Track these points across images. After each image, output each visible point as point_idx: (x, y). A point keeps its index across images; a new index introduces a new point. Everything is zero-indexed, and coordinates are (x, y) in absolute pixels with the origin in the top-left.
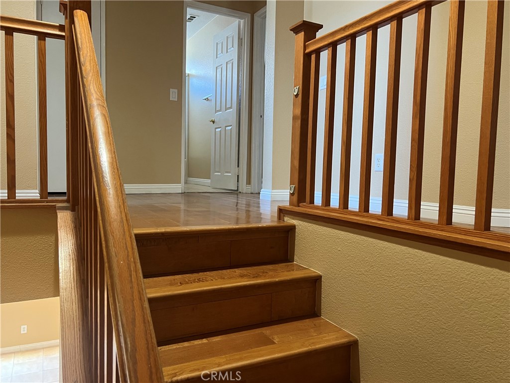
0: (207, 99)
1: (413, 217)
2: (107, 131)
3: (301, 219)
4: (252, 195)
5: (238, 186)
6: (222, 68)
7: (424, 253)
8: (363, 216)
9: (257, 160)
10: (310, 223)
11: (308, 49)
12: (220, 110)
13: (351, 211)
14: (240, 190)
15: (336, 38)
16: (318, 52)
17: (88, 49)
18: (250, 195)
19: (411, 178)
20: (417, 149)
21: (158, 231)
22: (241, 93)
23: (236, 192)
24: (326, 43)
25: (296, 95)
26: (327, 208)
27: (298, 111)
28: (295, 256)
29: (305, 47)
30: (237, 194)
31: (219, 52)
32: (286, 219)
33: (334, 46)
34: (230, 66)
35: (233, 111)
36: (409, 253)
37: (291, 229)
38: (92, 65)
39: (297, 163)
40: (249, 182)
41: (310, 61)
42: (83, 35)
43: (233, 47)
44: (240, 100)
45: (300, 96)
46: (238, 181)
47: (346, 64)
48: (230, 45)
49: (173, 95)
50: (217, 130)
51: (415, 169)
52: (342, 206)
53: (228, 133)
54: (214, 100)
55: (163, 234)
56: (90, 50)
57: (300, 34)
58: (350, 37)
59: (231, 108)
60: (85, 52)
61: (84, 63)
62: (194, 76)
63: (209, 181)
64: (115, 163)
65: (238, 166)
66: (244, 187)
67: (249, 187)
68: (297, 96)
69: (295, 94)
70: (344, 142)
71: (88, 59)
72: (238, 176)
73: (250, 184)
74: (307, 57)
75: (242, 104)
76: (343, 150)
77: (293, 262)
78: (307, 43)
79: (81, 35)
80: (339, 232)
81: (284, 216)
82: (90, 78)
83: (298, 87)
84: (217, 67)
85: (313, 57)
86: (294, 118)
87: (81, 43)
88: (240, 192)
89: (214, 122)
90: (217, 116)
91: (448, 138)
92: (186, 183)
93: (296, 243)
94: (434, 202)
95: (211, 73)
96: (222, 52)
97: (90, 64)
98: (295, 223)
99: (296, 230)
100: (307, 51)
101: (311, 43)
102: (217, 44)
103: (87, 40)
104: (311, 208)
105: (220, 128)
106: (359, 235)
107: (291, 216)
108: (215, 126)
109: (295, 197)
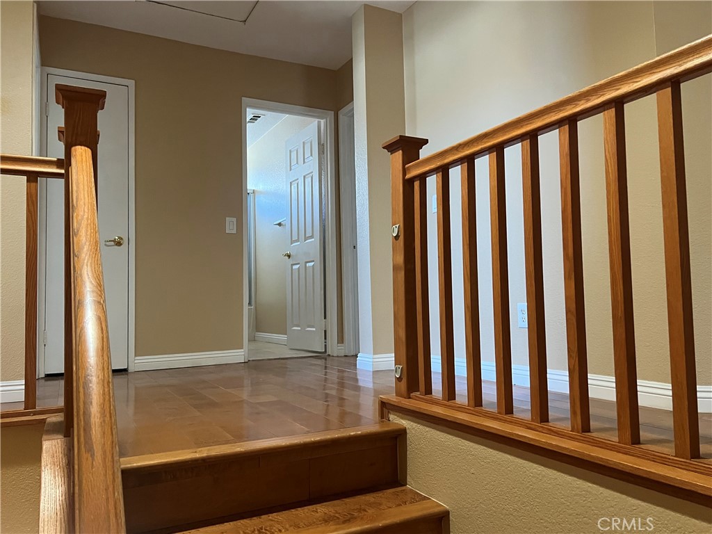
0: (280, 224)
1: (580, 427)
2: (100, 347)
3: (414, 419)
4: (347, 360)
5: (325, 345)
6: (298, 184)
7: (602, 489)
8: (505, 421)
9: (351, 309)
10: (427, 426)
11: (409, 173)
12: (297, 241)
13: (487, 412)
14: (329, 352)
15: (446, 161)
16: (422, 178)
17: (87, 206)
18: (343, 359)
19: (571, 367)
20: (575, 323)
21: (197, 455)
22: (325, 216)
23: (323, 356)
24: (433, 166)
25: (395, 237)
26: (450, 403)
27: (400, 259)
28: (408, 477)
29: (405, 172)
30: (326, 359)
31: (294, 162)
32: (392, 417)
33: (444, 171)
34: (308, 180)
35: (315, 242)
36: (578, 488)
37: (400, 435)
38: (89, 233)
39: (403, 334)
40: (341, 339)
41: (412, 190)
42: (81, 186)
43: (311, 155)
44: (324, 226)
45: (402, 237)
46: (325, 339)
47: (462, 197)
48: (308, 154)
49: (231, 226)
50: (295, 267)
51: (575, 355)
52: (472, 402)
53: (310, 272)
54: (288, 226)
55: (204, 460)
56: (88, 209)
57: (397, 153)
58: (466, 160)
59: (312, 237)
60: (82, 213)
61: (78, 231)
62: (261, 193)
63: (283, 337)
64: (107, 403)
65: (325, 318)
66: (335, 349)
67: (341, 347)
68: (397, 237)
69: (395, 235)
70: (468, 307)
71: (84, 223)
72: (325, 331)
73: (343, 343)
74: (408, 184)
75: (327, 231)
76: (468, 318)
77: (406, 484)
78: (406, 166)
79: (78, 187)
80: (471, 444)
81: (389, 412)
82: (83, 255)
83: (397, 226)
84: (291, 183)
85: (417, 184)
86: (395, 268)
87: (77, 199)
88: (329, 355)
89: (289, 256)
90: (294, 248)
91: (620, 311)
92: (252, 339)
93: (408, 456)
94: (609, 375)
95: (283, 187)
96: (297, 163)
97: (87, 231)
98: (405, 425)
99: (408, 436)
100: (408, 176)
101: (413, 165)
102: (290, 151)
103: (86, 192)
104: (427, 401)
105: (299, 264)
106: (502, 452)
107: (398, 414)
108: (290, 261)
109: (404, 384)
